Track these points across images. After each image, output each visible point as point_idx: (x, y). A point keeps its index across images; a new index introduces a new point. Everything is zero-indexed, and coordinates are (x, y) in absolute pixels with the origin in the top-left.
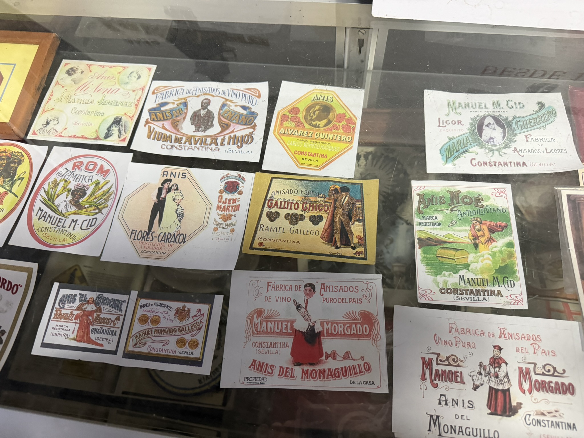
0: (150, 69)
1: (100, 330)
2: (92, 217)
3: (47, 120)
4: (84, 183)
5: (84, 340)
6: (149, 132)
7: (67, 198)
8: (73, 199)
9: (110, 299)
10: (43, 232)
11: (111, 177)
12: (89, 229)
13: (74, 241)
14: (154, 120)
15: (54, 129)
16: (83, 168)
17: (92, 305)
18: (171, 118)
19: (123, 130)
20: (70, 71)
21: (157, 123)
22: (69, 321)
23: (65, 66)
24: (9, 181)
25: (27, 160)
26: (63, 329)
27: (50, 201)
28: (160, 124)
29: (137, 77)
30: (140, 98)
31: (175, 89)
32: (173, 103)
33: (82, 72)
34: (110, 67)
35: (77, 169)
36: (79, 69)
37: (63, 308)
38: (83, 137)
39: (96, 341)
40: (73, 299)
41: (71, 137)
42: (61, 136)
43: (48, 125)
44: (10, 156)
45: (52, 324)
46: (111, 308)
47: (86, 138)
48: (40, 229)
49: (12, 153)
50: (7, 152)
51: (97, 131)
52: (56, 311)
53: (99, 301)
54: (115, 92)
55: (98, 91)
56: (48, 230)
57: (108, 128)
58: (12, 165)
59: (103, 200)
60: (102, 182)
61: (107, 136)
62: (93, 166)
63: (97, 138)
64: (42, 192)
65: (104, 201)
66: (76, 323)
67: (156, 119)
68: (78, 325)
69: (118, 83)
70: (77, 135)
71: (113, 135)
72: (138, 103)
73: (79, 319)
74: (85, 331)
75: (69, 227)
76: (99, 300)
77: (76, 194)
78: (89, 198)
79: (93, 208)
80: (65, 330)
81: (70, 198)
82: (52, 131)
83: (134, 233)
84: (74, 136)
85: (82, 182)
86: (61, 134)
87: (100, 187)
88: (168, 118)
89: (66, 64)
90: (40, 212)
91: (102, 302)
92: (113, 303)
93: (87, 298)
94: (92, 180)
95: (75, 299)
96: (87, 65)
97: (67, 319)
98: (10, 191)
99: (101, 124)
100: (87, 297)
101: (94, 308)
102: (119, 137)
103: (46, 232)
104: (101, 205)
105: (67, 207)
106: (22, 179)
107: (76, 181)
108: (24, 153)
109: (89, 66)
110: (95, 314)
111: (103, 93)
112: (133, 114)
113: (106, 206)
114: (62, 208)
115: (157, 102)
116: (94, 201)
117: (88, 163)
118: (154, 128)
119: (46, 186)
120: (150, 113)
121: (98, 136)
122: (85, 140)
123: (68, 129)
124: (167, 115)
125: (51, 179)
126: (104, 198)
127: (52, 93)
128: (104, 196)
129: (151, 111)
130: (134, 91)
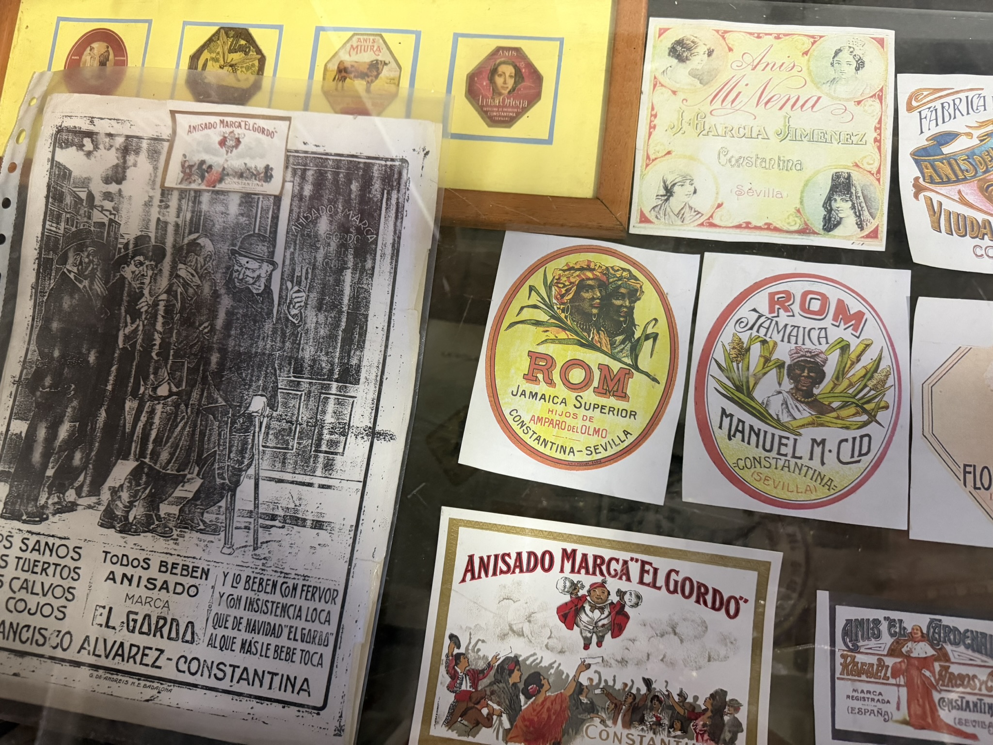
0: (881, 42)
1: (959, 703)
2: (858, 433)
3: (664, 182)
4: (809, 345)
5: (929, 723)
6: (932, 213)
7: (780, 384)
8: (797, 388)
9: (962, 631)
10: (752, 470)
11: (871, 331)
12: (859, 461)
13: (832, 492)
14: (932, 182)
15: (691, 208)
16: (796, 308)
17: (921, 643)
18: (974, 176)
19: (865, 208)
20: (679, 48)
21: (943, 189)
22: (881, 681)
23: (660, 35)
24: (623, 342)
25: (647, 287)
26: (873, 700)
27: (743, 393)
28: (950, 190)
29: (854, 64)
30: (880, 122)
31: (963, 96)
32: (969, 135)
33: (710, 53)
34: (776, 38)
35: (781, 311)
36: (701, 43)
37: (856, 649)
38: (769, 227)
39: (958, 727)
40: (872, 629)
41: (739, 227)
42: (713, 225)
43: (671, 195)
44: (604, 278)
45: (844, 688)
46: (970, 652)
47: (776, 229)
48: (742, 463)
49: (606, 271)
50: (594, 269)
51: (798, 211)
52: (842, 656)
53: (937, 636)
54: (813, 106)
55: (766, 103)
56: (760, 463)
57: (825, 203)
58: (618, 302)
59: (871, 390)
60: (854, 343)
61: (830, 224)
62: (819, 302)
63: (805, 231)
64: (713, 369)
65: (873, 392)
66: (899, 686)
67: (938, 180)
68: (904, 691)
69: (812, 81)
70: (755, 223)
71: (843, 221)
72: (880, 134)
73: (901, 677)
74: (924, 703)
75: (811, 458)
76: (934, 632)
77: (800, 375)
78: (835, 385)
79: (852, 410)
80: (878, 700)
81: (787, 385)
82: (688, 214)
83: (970, 473)
84: (748, 226)
85: (803, 344)
86: (711, 220)
87: (853, 356)
88: (968, 175)
89: (662, 32)
90: (726, 421)
91: (945, 638)
92: (973, 640)
93: (905, 628)
94: (826, 337)
95: (879, 631)
96: (717, 31)
97: (875, 676)
98: (637, 369)
99: (802, 192)
100: (904, 625)
101: (931, 652)
102: (861, 226)
103: (758, 469)
104: (868, 402)
105: (787, 407)
106: (655, 336)
107: (789, 342)
108: (635, 272)
109: (723, 34)
110: (937, 666)
111: (781, 108)
112: (876, 165)
113: (882, 404)
114: (775, 408)
115: (928, 134)
116: (850, 391)
117: (805, 294)
118: (940, 204)
119: (718, 354)
120: (917, 162)
121: (806, 224)
122: (777, 234)
123: (724, 205)
124: (963, 168)
125: (726, 337)
126: (871, 384)
127: (653, 109)
128: (869, 379)
129: (919, 156)
130: (859, 103)
